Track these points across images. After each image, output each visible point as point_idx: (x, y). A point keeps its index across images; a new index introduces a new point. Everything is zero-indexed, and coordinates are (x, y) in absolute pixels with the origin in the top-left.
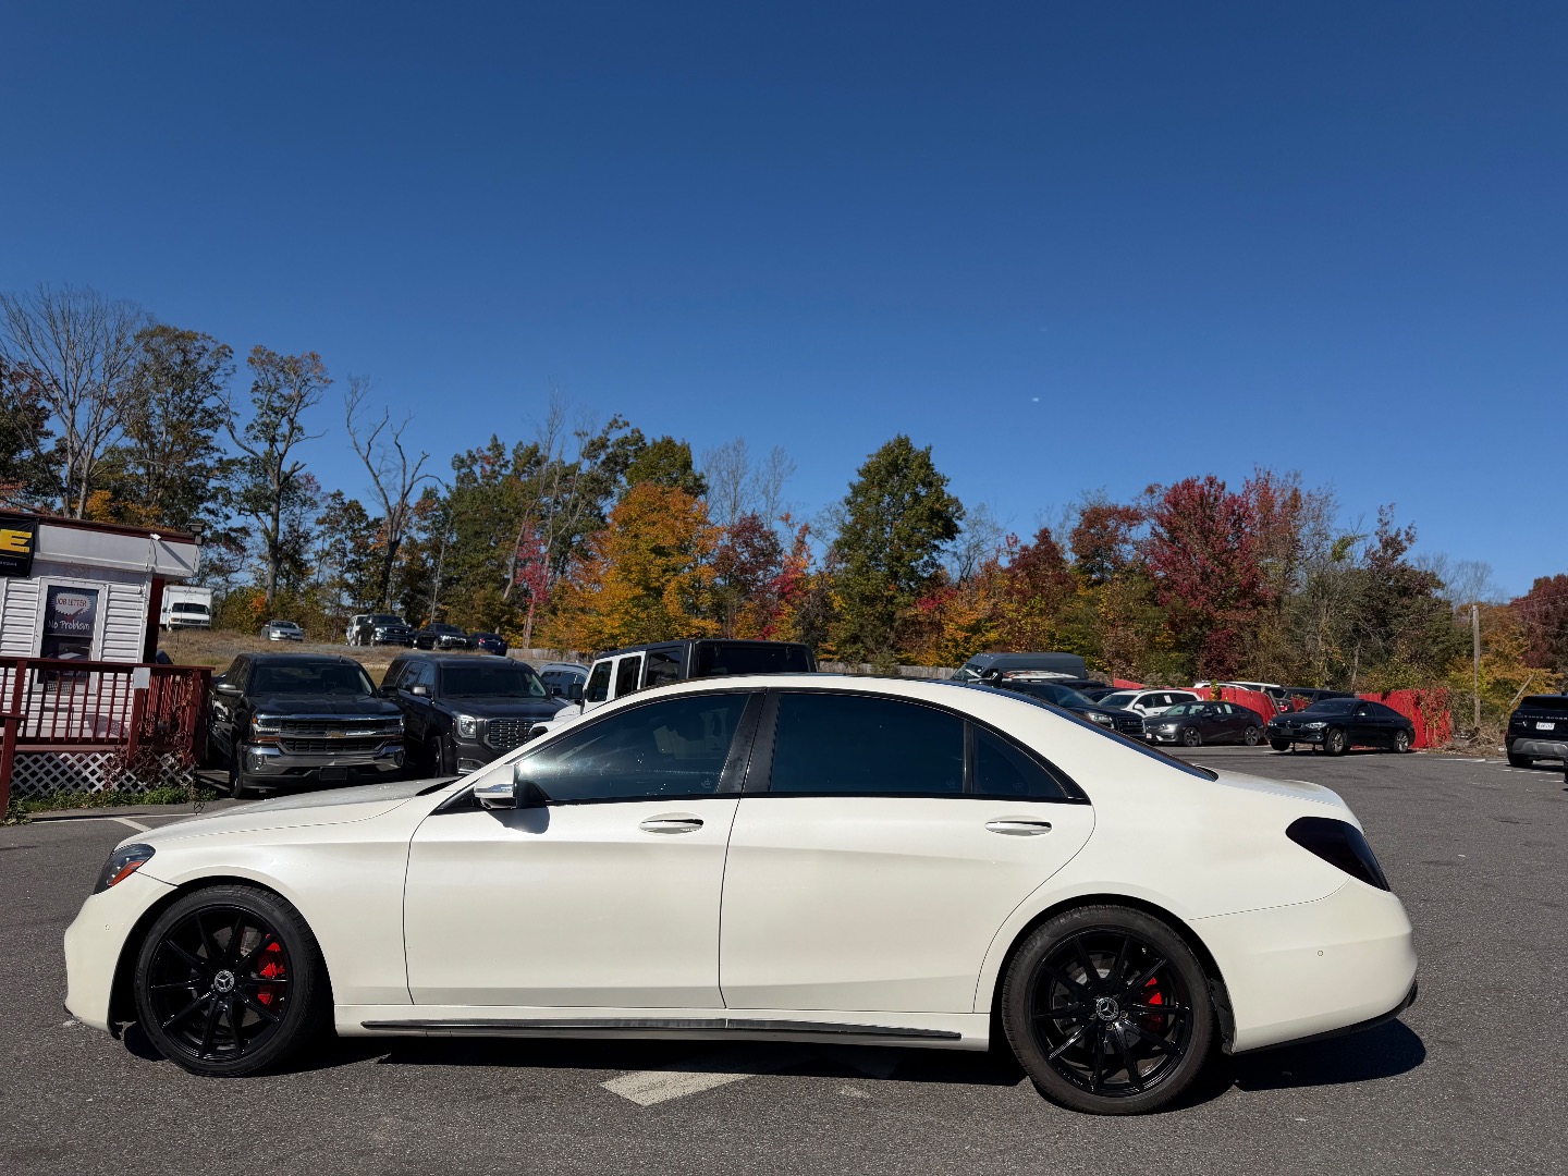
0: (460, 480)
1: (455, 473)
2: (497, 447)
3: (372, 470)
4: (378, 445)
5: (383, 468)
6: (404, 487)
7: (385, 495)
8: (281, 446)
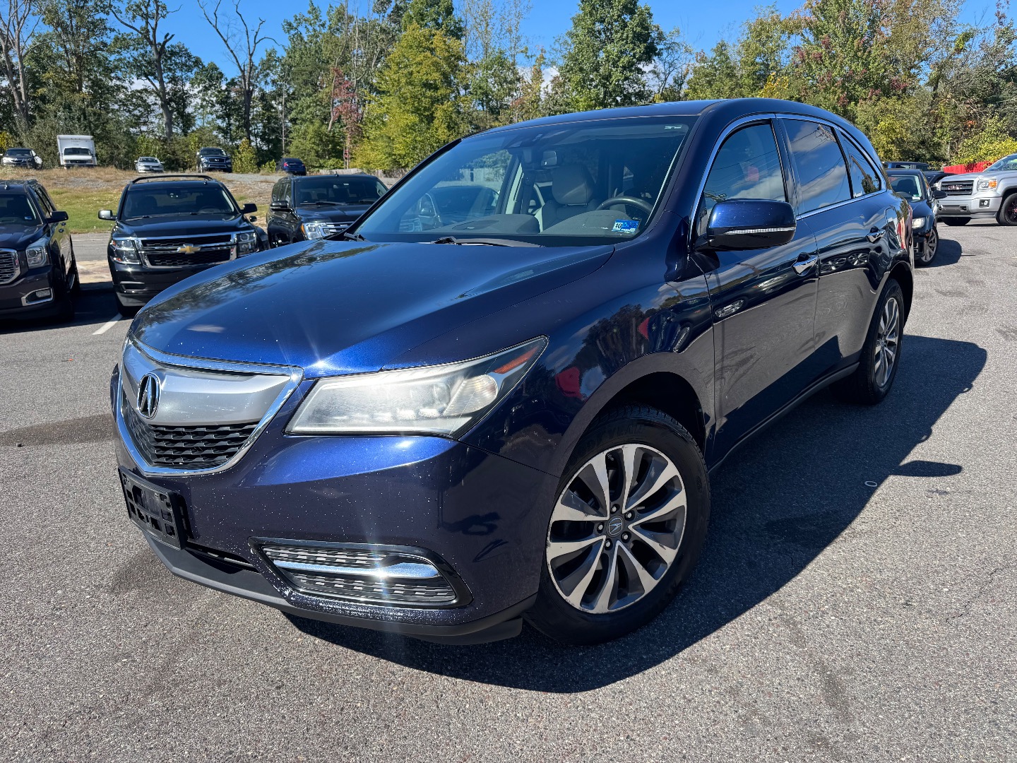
0: (291, 39)
1: (287, 35)
2: (314, 10)
3: (222, 37)
4: (224, 15)
5: (230, 35)
6: (249, 48)
7: (234, 56)
8: (152, 22)
